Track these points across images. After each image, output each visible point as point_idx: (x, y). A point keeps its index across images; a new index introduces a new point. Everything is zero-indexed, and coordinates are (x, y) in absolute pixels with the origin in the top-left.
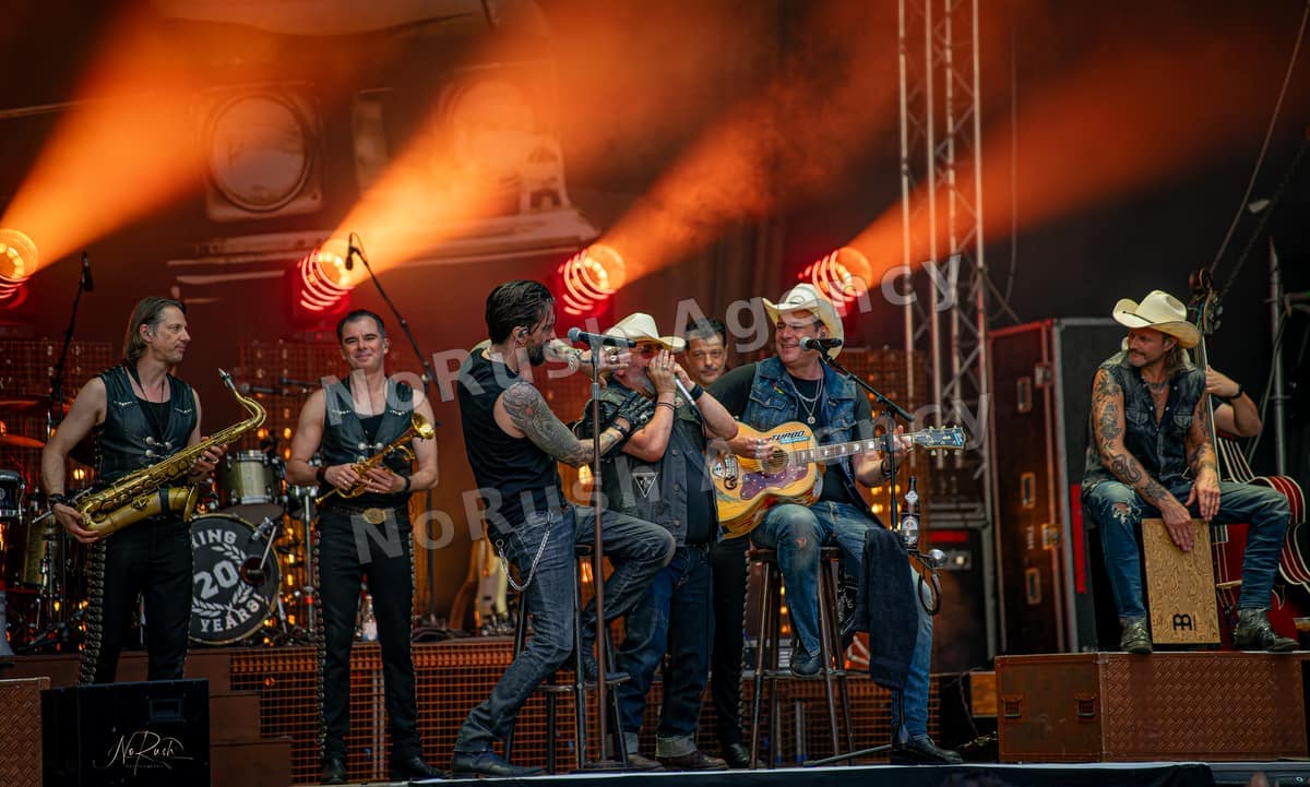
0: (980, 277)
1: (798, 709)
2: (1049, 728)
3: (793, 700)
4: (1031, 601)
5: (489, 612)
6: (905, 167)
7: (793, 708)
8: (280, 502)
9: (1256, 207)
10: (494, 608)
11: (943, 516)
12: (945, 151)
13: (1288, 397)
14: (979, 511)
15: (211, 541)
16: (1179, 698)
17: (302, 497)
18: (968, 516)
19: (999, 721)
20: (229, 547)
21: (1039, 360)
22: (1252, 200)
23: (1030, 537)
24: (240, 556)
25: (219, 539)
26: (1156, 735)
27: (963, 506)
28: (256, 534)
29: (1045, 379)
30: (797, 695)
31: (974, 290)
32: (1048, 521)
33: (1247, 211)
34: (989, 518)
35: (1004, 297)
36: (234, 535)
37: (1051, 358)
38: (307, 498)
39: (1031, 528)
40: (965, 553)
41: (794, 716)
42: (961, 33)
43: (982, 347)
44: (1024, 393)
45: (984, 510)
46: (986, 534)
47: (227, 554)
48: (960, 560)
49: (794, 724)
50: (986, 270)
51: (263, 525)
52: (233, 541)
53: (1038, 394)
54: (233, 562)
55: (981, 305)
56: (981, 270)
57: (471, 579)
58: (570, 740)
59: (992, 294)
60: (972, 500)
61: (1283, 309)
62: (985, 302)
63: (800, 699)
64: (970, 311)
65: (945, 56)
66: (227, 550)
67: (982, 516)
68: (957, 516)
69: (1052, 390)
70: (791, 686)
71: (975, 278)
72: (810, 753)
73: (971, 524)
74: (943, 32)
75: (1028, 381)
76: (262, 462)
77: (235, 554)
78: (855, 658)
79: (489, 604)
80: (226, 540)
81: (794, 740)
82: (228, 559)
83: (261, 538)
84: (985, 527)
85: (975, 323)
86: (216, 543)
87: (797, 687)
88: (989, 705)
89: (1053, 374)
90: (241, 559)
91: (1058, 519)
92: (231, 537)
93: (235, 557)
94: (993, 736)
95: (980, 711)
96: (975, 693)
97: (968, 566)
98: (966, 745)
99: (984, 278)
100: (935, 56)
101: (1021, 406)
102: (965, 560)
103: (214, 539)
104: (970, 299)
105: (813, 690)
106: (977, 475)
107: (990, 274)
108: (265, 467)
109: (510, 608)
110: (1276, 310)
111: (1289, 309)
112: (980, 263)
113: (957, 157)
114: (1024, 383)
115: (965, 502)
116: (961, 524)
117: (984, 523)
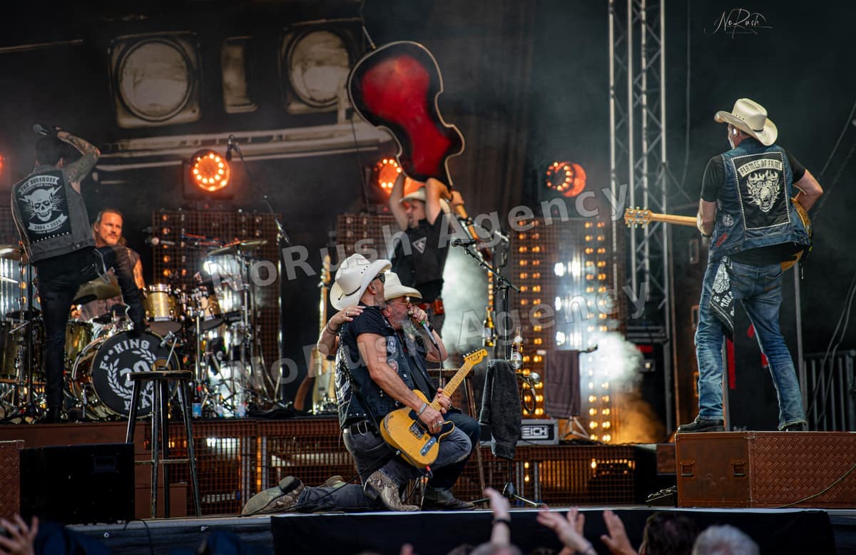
0: (663, 170)
1: (536, 467)
2: (713, 484)
3: (533, 461)
5: (323, 398)
6: (612, 92)
7: (533, 467)
8: (179, 320)
10: (327, 396)
11: (636, 335)
12: (640, 81)
14: (661, 332)
15: (132, 347)
16: (804, 464)
17: (195, 317)
18: (653, 335)
19: (678, 477)
20: (144, 352)
24: (152, 358)
25: (137, 346)
26: (787, 490)
27: (650, 328)
28: (163, 343)
30: (535, 458)
31: (659, 178)
34: (668, 337)
35: (680, 183)
36: (148, 343)
38: (198, 318)
40: (651, 361)
41: (533, 472)
44: (694, 250)
45: (665, 331)
46: (666, 347)
47: (143, 356)
48: (648, 365)
49: (533, 479)
50: (667, 165)
51: (168, 336)
52: (147, 347)
54: (147, 361)
55: (664, 189)
56: (664, 164)
57: (310, 374)
59: (671, 181)
60: (657, 324)
62: (667, 187)
63: (537, 461)
64: (656, 192)
65: (641, 16)
66: (143, 354)
67: (663, 335)
68: (646, 335)
70: (531, 452)
71: (660, 170)
73: (655, 341)
76: (168, 293)
77: (148, 356)
79: (323, 393)
80: (142, 346)
82: (143, 359)
83: (166, 345)
84: (665, 342)
85: (660, 202)
86: (135, 349)
87: (535, 452)
88: (668, 467)
90: (153, 360)
92: (146, 344)
93: (148, 358)
94: (673, 489)
95: (663, 471)
96: (658, 458)
97: (653, 370)
99: (666, 170)
100: (634, 15)
101: (691, 260)
102: (651, 365)
103: (134, 346)
104: (657, 184)
105: (547, 454)
106: (660, 307)
107: (670, 168)
108: (169, 296)
112: (664, 159)
113: (648, 86)
114: (693, 244)
115: (651, 325)
116: (649, 341)
117: (665, 340)
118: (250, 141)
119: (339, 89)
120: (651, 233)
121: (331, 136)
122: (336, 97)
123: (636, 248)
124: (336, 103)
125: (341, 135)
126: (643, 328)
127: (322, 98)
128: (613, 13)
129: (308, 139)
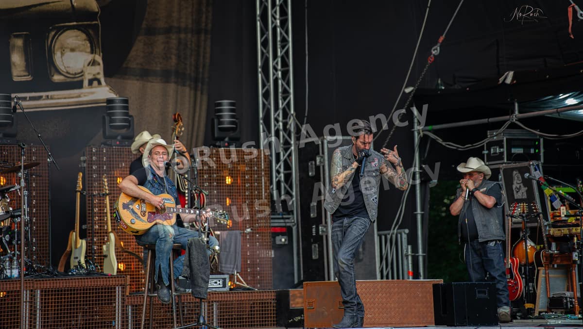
0: (292, 118)
1: (215, 305)
2: (326, 313)
3: (212, 302)
4: (314, 257)
5: (77, 264)
6: (260, 70)
7: (213, 305)
9: (408, 90)
10: (79, 262)
11: (276, 221)
12: (277, 63)
13: (421, 171)
14: (291, 219)
16: (380, 300)
18: (287, 221)
19: (305, 310)
21: (318, 153)
22: (406, 87)
23: (314, 230)
26: (371, 316)
27: (284, 216)
29: (320, 161)
30: (214, 300)
31: (290, 123)
32: (321, 223)
33: (404, 91)
34: (296, 222)
37: (323, 153)
39: (314, 226)
40: (285, 237)
41: (213, 309)
42: (283, 13)
43: (293, 148)
44: (312, 168)
45: (294, 218)
46: (294, 228)
48: (283, 240)
49: (213, 313)
50: (294, 115)
53: (317, 168)
55: (292, 130)
56: (292, 115)
57: (68, 249)
58: (113, 321)
59: (297, 125)
60: (289, 214)
61: (419, 133)
62: (294, 128)
63: (215, 301)
64: (288, 132)
65: (277, 23)
67: (293, 221)
68: (282, 221)
69: (324, 167)
70: (212, 296)
71: (290, 118)
72: (219, 325)
73: (288, 224)
74: (275, 12)
75: (314, 163)
78: (238, 283)
79: (77, 260)
81: (213, 320)
84: (294, 225)
85: (290, 137)
87: (215, 296)
88: (298, 303)
89: (324, 160)
91: (326, 223)
94: (302, 317)
95: (293, 306)
96: (291, 298)
97: (287, 243)
98: (290, 321)
99: (294, 119)
100: (273, 22)
101: (310, 174)
102: (285, 240)
104: (288, 127)
105: (222, 297)
107: (296, 116)
109: (86, 262)
110: (416, 134)
111: (422, 134)
112: (292, 112)
113: (282, 67)
114: (312, 164)
115: (285, 215)
116: (284, 224)
117: (293, 224)
118: (28, 99)
119: (84, 67)
120: (285, 157)
121: (79, 96)
122: (82, 72)
123: (276, 167)
124: (82, 75)
125: (85, 96)
126: (280, 216)
127: (74, 73)
128: (259, 21)
129: (65, 98)
